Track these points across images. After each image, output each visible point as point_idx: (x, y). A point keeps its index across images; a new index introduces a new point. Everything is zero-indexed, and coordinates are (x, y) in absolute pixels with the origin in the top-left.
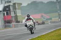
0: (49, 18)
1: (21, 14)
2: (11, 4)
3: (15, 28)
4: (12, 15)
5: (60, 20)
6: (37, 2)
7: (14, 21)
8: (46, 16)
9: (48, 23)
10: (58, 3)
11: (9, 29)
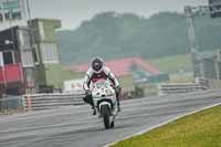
0: (160, 73)
1: (56, 62)
2: (22, 23)
3: (38, 112)
4: (25, 66)
5: (197, 80)
6: (115, 16)
7: (33, 85)
8: (149, 68)
9: (155, 94)
10: (192, 17)
11: (16, 116)
